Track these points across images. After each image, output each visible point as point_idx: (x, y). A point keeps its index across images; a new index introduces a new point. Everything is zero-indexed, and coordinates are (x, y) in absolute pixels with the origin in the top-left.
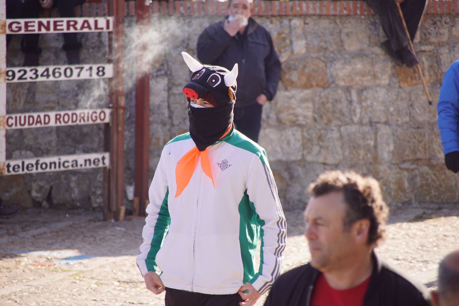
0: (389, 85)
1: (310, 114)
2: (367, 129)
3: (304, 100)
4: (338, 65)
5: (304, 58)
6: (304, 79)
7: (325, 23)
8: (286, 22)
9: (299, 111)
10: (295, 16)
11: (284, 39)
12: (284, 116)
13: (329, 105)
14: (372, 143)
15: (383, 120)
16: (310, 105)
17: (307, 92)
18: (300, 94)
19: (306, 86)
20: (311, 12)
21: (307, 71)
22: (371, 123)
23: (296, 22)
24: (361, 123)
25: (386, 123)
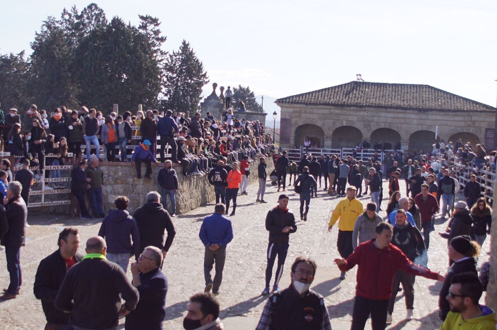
0: (143, 184)
1: (122, 191)
2: (137, 195)
3: (121, 187)
4: (130, 179)
5: (121, 177)
6: (121, 182)
7: (126, 168)
8: (117, 167)
9: (120, 190)
10: (119, 166)
11: (116, 172)
12: (116, 191)
13: (127, 189)
14: (138, 199)
15: (141, 193)
16: (123, 189)
17: (122, 185)
18: (120, 186)
19: (121, 184)
20: (123, 165)
21: (122, 180)
22: (138, 193)
23: (119, 167)
24: (135, 194)
25: (142, 193)
